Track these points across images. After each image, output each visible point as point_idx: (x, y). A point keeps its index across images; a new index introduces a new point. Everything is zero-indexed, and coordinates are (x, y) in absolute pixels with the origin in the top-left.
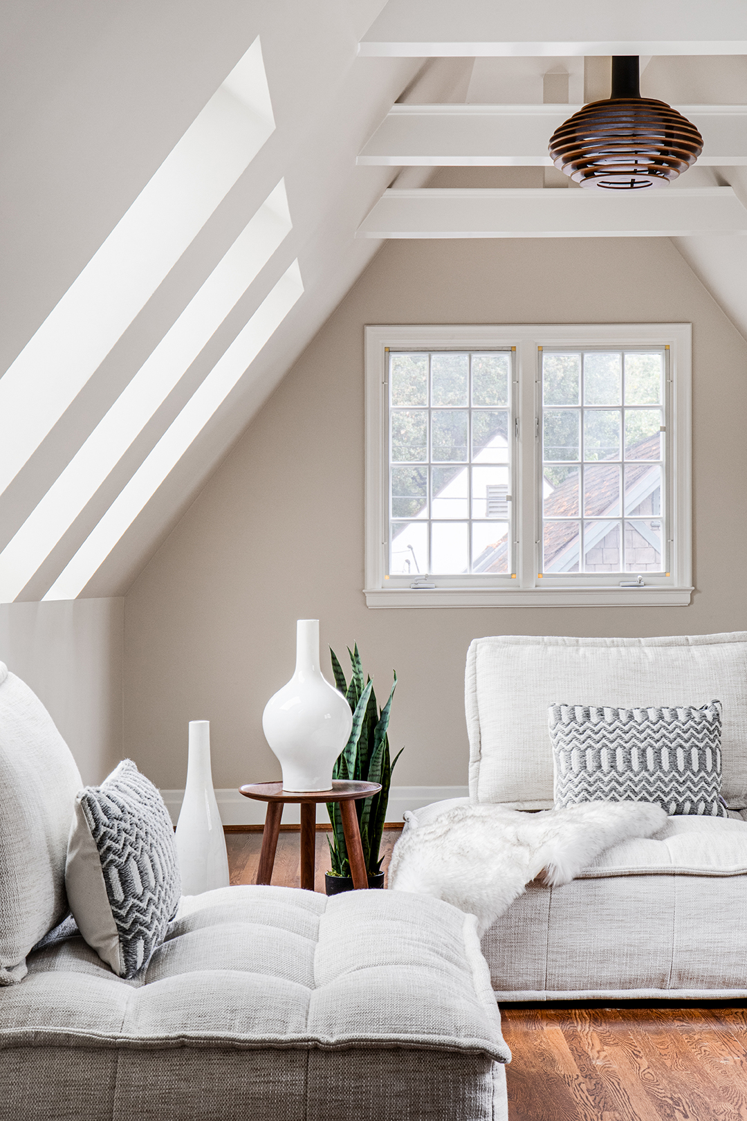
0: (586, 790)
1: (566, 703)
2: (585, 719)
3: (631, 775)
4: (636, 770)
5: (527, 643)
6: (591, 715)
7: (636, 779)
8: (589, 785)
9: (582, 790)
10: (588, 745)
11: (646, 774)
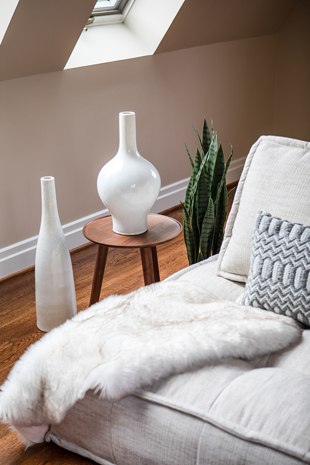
0: (258, 292)
1: (279, 217)
2: (275, 232)
3: (292, 290)
4: (296, 287)
5: (294, 146)
6: (281, 229)
7: (295, 294)
8: (260, 289)
9: (255, 292)
10: (267, 256)
11: (303, 293)
